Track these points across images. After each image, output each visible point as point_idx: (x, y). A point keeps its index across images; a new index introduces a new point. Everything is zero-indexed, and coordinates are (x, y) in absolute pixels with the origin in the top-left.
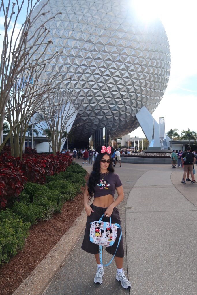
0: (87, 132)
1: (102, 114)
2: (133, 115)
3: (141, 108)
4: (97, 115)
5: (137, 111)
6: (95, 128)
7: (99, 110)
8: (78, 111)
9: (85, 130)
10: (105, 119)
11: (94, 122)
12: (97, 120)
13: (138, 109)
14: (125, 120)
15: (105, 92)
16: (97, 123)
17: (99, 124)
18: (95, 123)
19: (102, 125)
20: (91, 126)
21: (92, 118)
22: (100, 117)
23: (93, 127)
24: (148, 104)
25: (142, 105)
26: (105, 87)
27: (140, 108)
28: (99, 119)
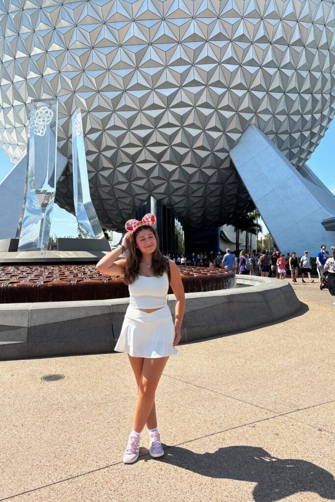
11: (114, 183)
17: (130, 187)
23: (120, 197)
28: (123, 173)
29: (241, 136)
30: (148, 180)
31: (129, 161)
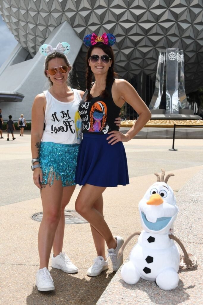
1: (129, 44)
4: (120, 46)
7: (122, 35)
10: (138, 55)
12: (123, 58)
16: (123, 64)
17: (128, 64)
18: (120, 64)
19: (134, 67)
22: (127, 52)
28: (126, 54)
30: (144, 60)
31: (132, 46)
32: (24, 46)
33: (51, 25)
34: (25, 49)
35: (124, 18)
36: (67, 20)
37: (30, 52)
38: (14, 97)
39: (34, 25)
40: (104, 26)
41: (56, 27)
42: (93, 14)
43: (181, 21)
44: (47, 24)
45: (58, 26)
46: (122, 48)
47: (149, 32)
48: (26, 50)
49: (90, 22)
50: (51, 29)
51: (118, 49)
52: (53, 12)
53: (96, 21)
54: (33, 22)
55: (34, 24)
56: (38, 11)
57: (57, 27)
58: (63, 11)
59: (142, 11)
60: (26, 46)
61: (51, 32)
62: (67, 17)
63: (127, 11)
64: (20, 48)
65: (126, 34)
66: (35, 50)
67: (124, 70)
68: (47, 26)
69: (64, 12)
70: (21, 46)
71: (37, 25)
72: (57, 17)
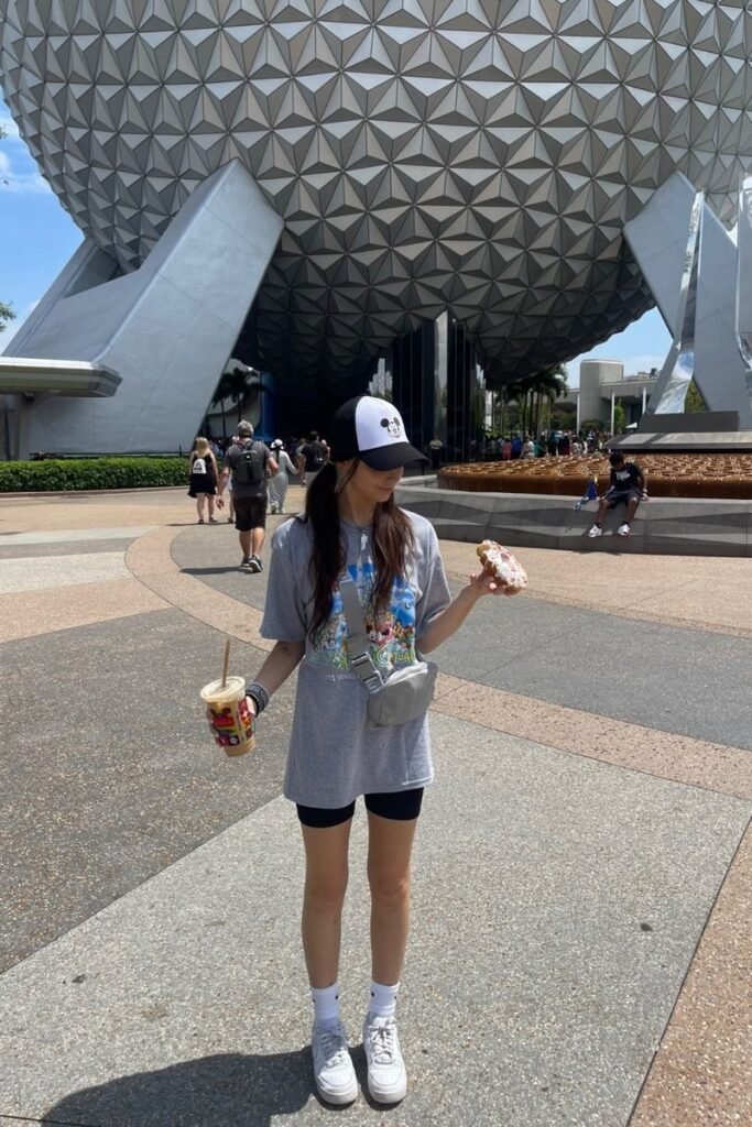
0: (349, 344)
1: (421, 229)
2: (610, 233)
3: (660, 185)
4: (393, 234)
5: (635, 208)
6: (392, 319)
7: (400, 203)
8: (286, 220)
9: (340, 331)
10: (442, 262)
11: (378, 280)
12: (398, 271)
13: (642, 194)
14: (562, 260)
15: (428, 86)
16: (396, 290)
17: (411, 290)
18: (386, 288)
19: (426, 298)
20: (368, 307)
21: (367, 258)
22: (411, 252)
23: (379, 311)
24: (704, 158)
25: (667, 170)
26: (429, 52)
27: (654, 185)
28: (406, 259)
29: (652, 196)
30: (456, 277)
31: (428, 234)
32: (105, 242)
33: (190, 174)
34: (105, 252)
35: (412, 149)
36: (239, 155)
37: (120, 259)
38: (95, 379)
39: (138, 177)
40: (351, 173)
41: (203, 178)
42: (320, 139)
43: (567, 168)
44: (177, 168)
45: (211, 174)
46: (397, 241)
47: (479, 193)
48: (110, 256)
49: (310, 162)
50: (190, 185)
51: (386, 245)
52: (195, 131)
53: (328, 158)
54: (133, 165)
55: (136, 173)
56: (150, 131)
57: (206, 178)
58: (228, 129)
59: (465, 131)
60: (110, 243)
61: (188, 194)
62: (239, 145)
63: (421, 130)
64: (92, 249)
65: (414, 201)
66: (137, 252)
67: (396, 307)
68: (178, 178)
69: (229, 131)
70: (95, 245)
71: (145, 176)
72: (209, 146)
